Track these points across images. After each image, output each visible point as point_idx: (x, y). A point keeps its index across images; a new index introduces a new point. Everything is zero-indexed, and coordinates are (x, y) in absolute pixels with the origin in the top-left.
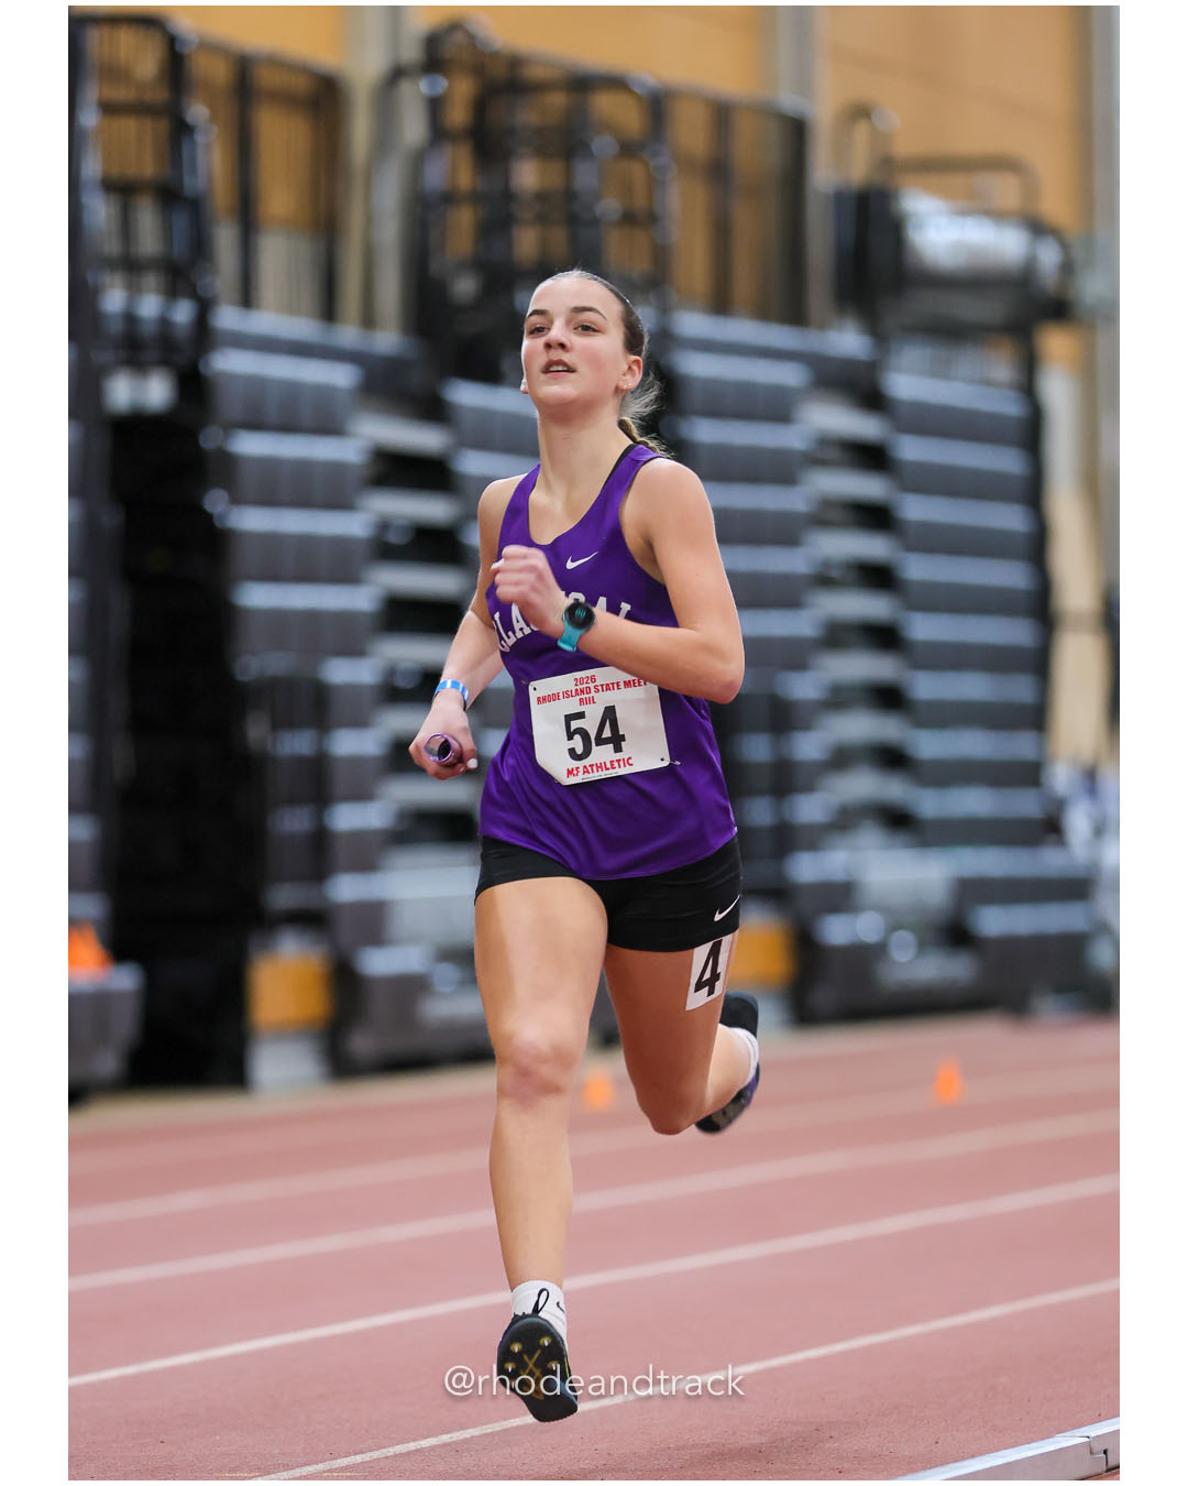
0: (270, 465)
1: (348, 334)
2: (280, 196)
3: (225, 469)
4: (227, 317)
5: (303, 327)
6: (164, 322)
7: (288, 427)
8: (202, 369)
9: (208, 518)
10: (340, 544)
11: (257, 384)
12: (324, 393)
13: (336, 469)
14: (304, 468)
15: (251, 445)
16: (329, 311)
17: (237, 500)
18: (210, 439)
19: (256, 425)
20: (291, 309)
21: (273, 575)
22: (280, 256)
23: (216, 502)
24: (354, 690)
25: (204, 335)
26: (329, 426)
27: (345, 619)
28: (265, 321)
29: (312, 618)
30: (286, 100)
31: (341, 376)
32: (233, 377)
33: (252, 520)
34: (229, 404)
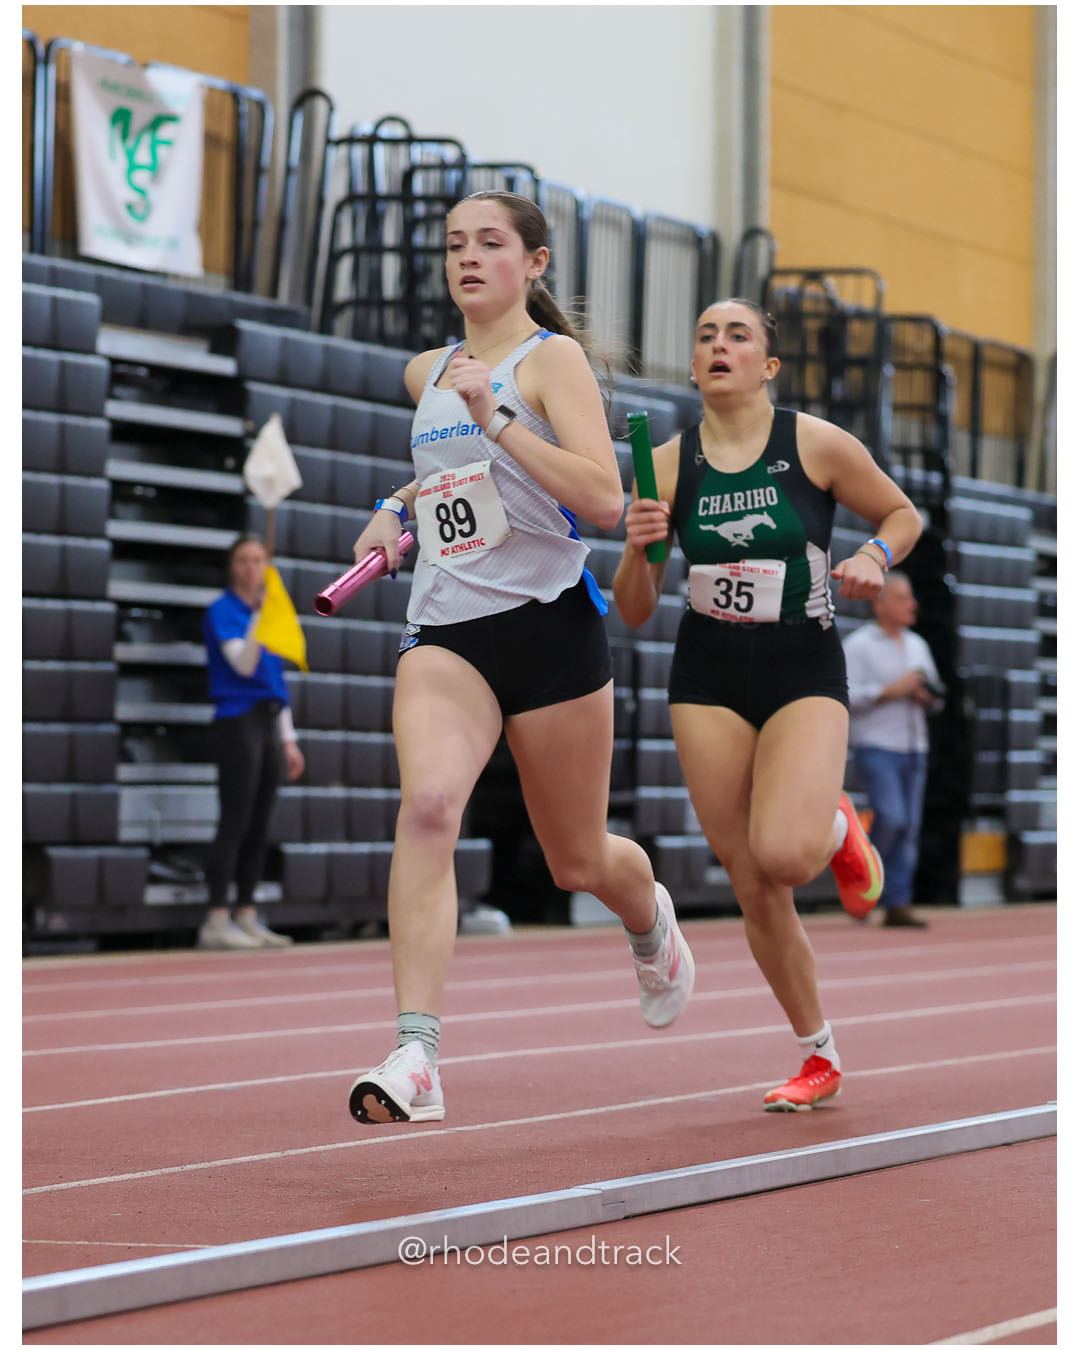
0: (981, 561)
1: (1030, 493)
2: (994, 418)
3: (956, 562)
4: (961, 481)
5: (1006, 489)
6: (926, 483)
7: (992, 541)
8: (945, 505)
9: (945, 588)
10: (1019, 605)
11: (976, 516)
12: (1013, 523)
13: (1018, 565)
14: (1000, 562)
15: (969, 549)
16: (1020, 482)
17: (961, 580)
18: (948, 545)
19: (974, 539)
20: (999, 479)
21: (979, 622)
22: (993, 451)
23: (950, 579)
24: (1022, 685)
25: (947, 489)
26: (1014, 542)
27: (1020, 646)
28: (983, 485)
29: (1002, 645)
30: (1001, 367)
31: (1023, 514)
32: (962, 512)
33: (969, 591)
34: (959, 526)
